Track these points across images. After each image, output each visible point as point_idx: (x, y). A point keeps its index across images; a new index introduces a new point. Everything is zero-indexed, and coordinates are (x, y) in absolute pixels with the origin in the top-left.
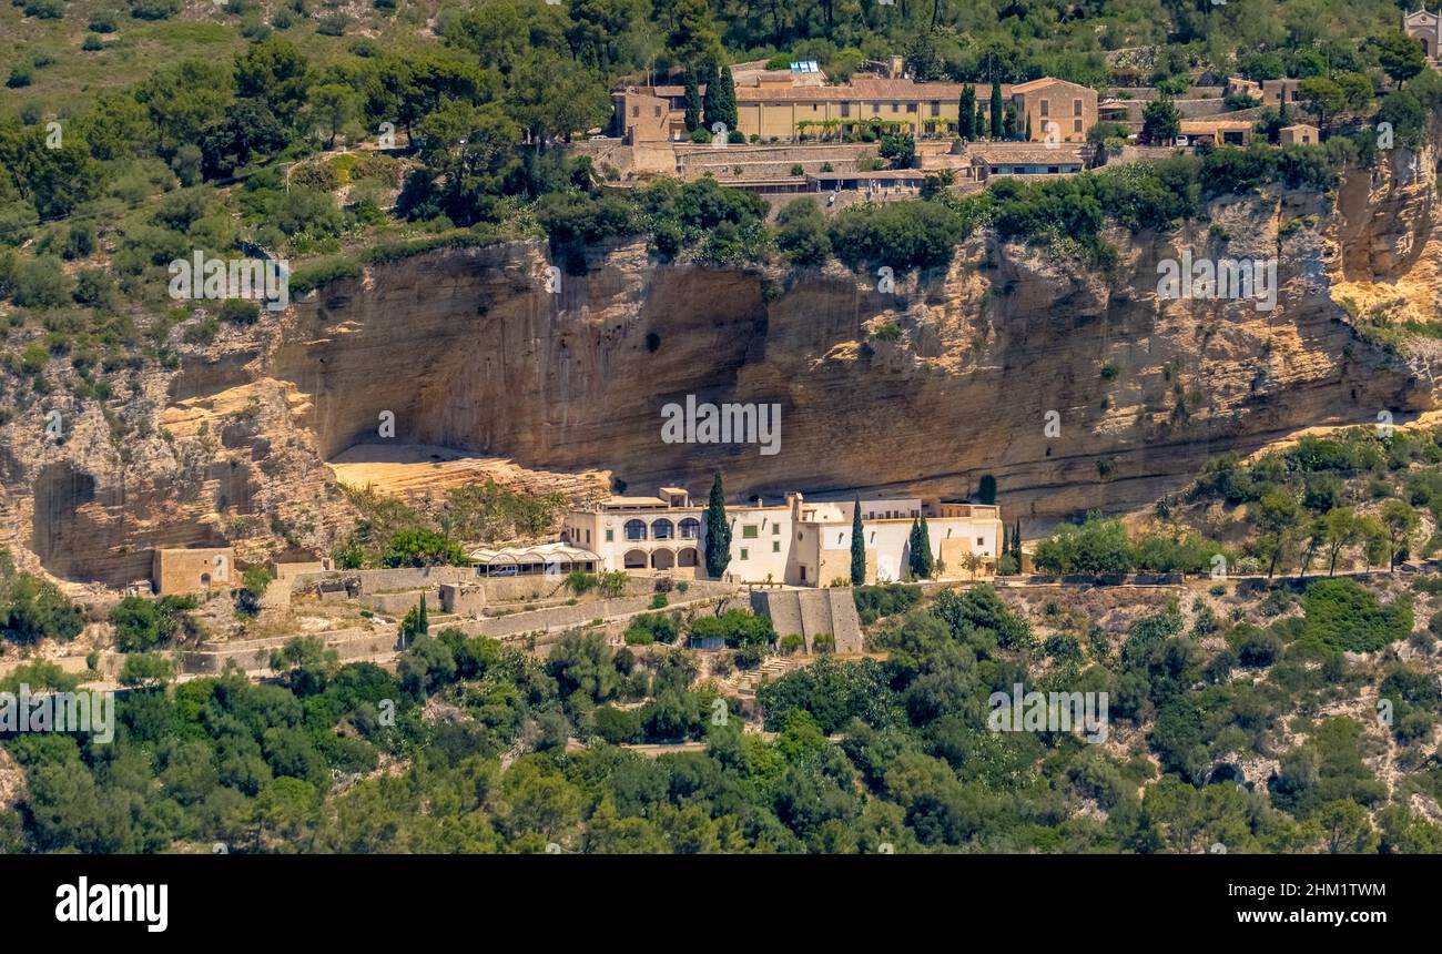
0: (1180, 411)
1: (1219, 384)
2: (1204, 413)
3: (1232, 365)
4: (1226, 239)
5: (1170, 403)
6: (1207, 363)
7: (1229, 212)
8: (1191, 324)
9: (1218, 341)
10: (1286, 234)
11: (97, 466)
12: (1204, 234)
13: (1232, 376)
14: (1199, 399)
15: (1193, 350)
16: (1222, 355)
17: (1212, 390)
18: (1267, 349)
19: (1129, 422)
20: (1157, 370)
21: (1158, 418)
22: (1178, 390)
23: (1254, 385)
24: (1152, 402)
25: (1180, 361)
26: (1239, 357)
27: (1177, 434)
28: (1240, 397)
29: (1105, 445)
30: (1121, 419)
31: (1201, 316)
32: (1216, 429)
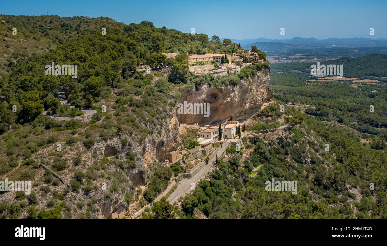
0: (255, 104)
1: (259, 99)
2: (257, 103)
3: (260, 96)
4: (259, 77)
5: (253, 102)
6: (257, 96)
7: (259, 73)
8: (255, 90)
9: (258, 92)
10: (265, 76)
11: (165, 139)
12: (256, 77)
13: (260, 98)
14: (257, 101)
15: (256, 94)
16: (259, 95)
17: (258, 100)
18: (263, 93)
19: (249, 106)
20: (251, 98)
21: (252, 105)
22: (254, 100)
23: (263, 99)
24: (251, 103)
25: (254, 96)
26: (261, 95)
27: (255, 107)
28: (261, 100)
29: (246, 110)
30: (248, 105)
31: (256, 89)
32: (259, 106)
